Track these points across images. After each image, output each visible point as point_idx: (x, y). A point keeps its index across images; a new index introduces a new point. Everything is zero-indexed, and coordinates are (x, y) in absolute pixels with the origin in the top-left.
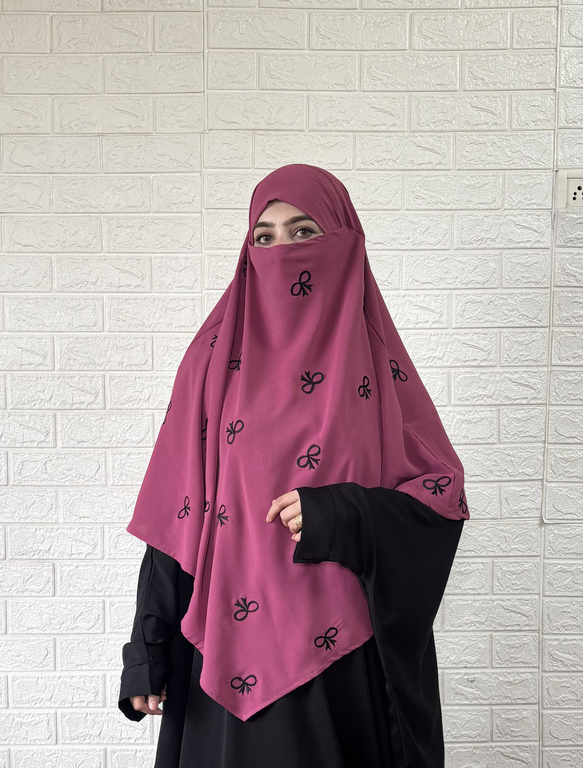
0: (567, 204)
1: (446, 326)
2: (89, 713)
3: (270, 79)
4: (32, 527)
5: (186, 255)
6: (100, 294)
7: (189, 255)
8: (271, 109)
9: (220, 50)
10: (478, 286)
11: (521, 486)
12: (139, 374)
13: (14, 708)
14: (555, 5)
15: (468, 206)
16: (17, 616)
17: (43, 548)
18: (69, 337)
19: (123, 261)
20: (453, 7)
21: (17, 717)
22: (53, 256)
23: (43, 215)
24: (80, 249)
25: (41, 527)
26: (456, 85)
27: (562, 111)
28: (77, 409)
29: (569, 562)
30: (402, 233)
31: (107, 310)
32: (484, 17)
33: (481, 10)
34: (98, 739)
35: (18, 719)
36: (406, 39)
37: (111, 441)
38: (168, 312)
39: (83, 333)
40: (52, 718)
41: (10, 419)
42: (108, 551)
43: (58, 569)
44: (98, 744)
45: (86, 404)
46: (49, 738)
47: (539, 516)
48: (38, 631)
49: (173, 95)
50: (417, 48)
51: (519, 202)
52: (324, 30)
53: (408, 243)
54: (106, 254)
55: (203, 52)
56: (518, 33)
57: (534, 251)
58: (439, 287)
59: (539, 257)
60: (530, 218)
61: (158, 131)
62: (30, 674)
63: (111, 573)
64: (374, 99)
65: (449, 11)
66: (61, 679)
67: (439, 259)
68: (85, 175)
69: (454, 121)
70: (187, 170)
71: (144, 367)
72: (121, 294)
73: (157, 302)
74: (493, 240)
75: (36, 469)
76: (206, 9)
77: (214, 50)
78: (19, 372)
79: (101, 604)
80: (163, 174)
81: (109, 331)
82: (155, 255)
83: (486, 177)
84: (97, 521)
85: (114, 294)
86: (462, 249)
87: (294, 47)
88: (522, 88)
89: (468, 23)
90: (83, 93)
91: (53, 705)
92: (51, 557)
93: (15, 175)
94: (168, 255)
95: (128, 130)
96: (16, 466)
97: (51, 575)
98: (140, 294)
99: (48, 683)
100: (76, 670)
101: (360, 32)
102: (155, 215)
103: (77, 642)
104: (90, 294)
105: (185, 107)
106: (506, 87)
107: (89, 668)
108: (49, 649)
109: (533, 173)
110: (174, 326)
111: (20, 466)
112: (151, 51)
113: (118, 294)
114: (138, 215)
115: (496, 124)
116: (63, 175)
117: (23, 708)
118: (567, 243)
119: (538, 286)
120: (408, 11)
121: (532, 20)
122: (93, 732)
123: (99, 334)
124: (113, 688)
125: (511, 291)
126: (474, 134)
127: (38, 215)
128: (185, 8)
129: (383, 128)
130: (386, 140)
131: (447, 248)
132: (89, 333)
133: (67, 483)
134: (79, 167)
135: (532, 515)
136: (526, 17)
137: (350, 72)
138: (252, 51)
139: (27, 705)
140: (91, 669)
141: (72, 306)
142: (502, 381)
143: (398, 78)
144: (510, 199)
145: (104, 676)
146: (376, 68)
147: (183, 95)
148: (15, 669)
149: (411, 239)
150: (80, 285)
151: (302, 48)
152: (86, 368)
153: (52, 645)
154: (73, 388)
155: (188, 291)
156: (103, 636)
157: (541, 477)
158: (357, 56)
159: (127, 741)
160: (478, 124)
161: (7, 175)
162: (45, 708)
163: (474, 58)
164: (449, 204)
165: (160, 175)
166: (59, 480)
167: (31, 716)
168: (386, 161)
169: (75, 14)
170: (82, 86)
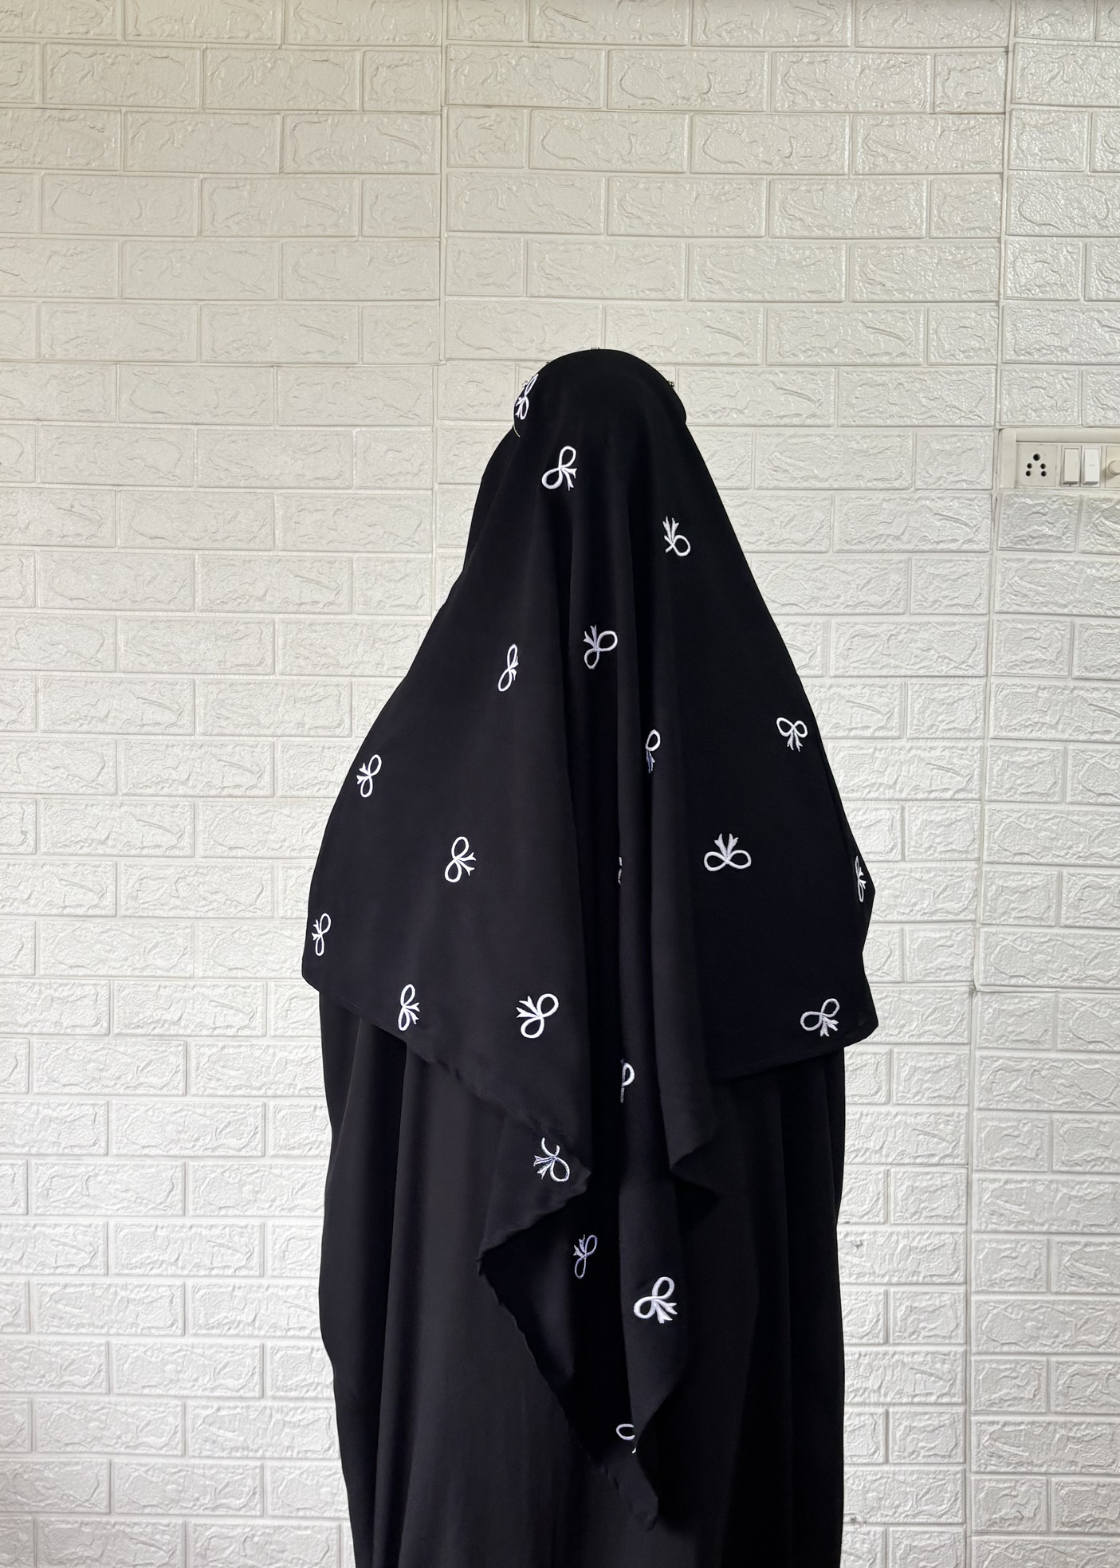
0: (1016, 482)
1: (820, 673)
2: (237, 1285)
3: (544, 280)
4: (153, 983)
5: (407, 555)
6: (269, 616)
7: (412, 556)
8: (546, 328)
9: (467, 234)
10: (872, 610)
11: (940, 931)
12: (329, 742)
13: (118, 1275)
14: (997, 170)
15: (857, 483)
16: (126, 1126)
17: (169, 1018)
18: (219, 682)
19: (308, 564)
20: (835, 172)
21: (122, 1289)
22: (197, 555)
23: (182, 489)
24: (239, 545)
25: (167, 983)
26: (840, 293)
27: (1008, 335)
28: (230, 796)
29: (1016, 1054)
30: (751, 526)
31: (280, 641)
32: (884, 188)
33: (881, 177)
34: (250, 1328)
35: (123, 1293)
36: (760, 221)
37: (281, 847)
38: (377, 645)
39: (241, 677)
40: (178, 1293)
41: (123, 810)
42: (273, 1023)
43: (193, 1052)
44: (251, 1336)
45: (243, 789)
46: (172, 1325)
47: (970, 979)
48: (158, 1152)
49: (391, 303)
50: (778, 234)
51: (940, 478)
52: (631, 205)
53: (761, 542)
54: (280, 553)
55: (440, 237)
56: (939, 213)
57: (964, 557)
58: (809, 612)
59: (971, 565)
60: (956, 504)
61: (365, 360)
62: (142, 1221)
63: (277, 1059)
64: (709, 313)
65: (829, 177)
66: (194, 1230)
67: (810, 567)
68: (249, 428)
69: (836, 350)
70: (411, 422)
71: (338, 731)
72: (302, 616)
73: (359, 629)
74: (898, 538)
75: (161, 891)
76: (445, 170)
77: (456, 234)
78: (139, 737)
79: (259, 1110)
80: (373, 429)
81: (282, 674)
82: (357, 555)
83: (886, 437)
84: (258, 975)
85: (293, 616)
86: (848, 552)
87: (583, 231)
88: (945, 299)
89: (859, 196)
90: (249, 298)
91: (179, 1272)
92: (181, 1032)
93: (139, 425)
94: (378, 555)
95: (318, 358)
96: (129, 886)
97: (181, 1061)
98: (332, 617)
99: (172, 1236)
100: (218, 1216)
101: (688, 207)
102: (359, 492)
103: (220, 1170)
104: (255, 615)
105: (410, 323)
106: (921, 297)
107: (238, 1213)
108: (174, 1181)
109: (964, 432)
110: (386, 667)
111: (137, 885)
112: (356, 234)
113: (298, 616)
114: (333, 491)
115: (903, 354)
116: (214, 427)
117: (131, 1275)
118: (1017, 543)
119: (969, 612)
120: (765, 177)
121: (961, 193)
122: (243, 1317)
123: (267, 677)
124: (278, 1246)
125: (925, 619)
126: (868, 369)
127: (174, 489)
128: (411, 169)
129: (723, 359)
130: (728, 378)
131: (823, 549)
132: (250, 677)
133: (210, 914)
134: (240, 415)
135: (957, 977)
136: (952, 188)
137: (672, 271)
138: (517, 235)
139: (137, 1271)
140: (242, 1214)
141: (224, 633)
142: (910, 762)
143: (748, 281)
144: (924, 473)
145: (263, 1227)
146: (714, 265)
147: (406, 303)
148: (119, 1212)
149: (766, 535)
150: (239, 600)
151: (597, 232)
152: (245, 731)
153: (179, 1175)
154: (223, 763)
155: (410, 611)
156: (263, 1161)
157: (973, 917)
158: (683, 245)
159: (297, 1333)
160: (874, 355)
161: (126, 425)
162: (166, 1276)
163: (870, 251)
164: (826, 480)
165: (367, 429)
166: (199, 909)
167: (144, 1288)
168: (728, 410)
169: (238, 176)
170: (247, 288)
